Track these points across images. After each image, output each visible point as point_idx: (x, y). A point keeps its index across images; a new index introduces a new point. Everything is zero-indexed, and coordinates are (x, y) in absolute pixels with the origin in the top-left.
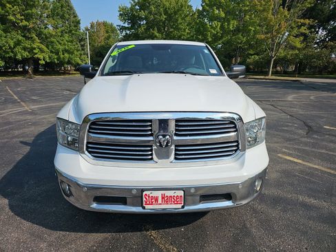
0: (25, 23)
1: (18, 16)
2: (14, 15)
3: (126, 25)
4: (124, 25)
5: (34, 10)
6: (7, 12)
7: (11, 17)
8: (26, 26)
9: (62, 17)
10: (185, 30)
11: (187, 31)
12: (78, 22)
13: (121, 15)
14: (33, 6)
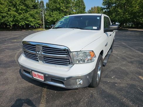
0: (66, 10)
1: (64, 8)
2: (63, 7)
3: (105, 7)
4: (104, 7)
5: (69, 5)
6: (61, 6)
7: (62, 8)
8: (66, 11)
9: (79, 7)
10: (136, 7)
11: (137, 7)
12: (85, 8)
13: (103, 3)
14: (69, 3)
